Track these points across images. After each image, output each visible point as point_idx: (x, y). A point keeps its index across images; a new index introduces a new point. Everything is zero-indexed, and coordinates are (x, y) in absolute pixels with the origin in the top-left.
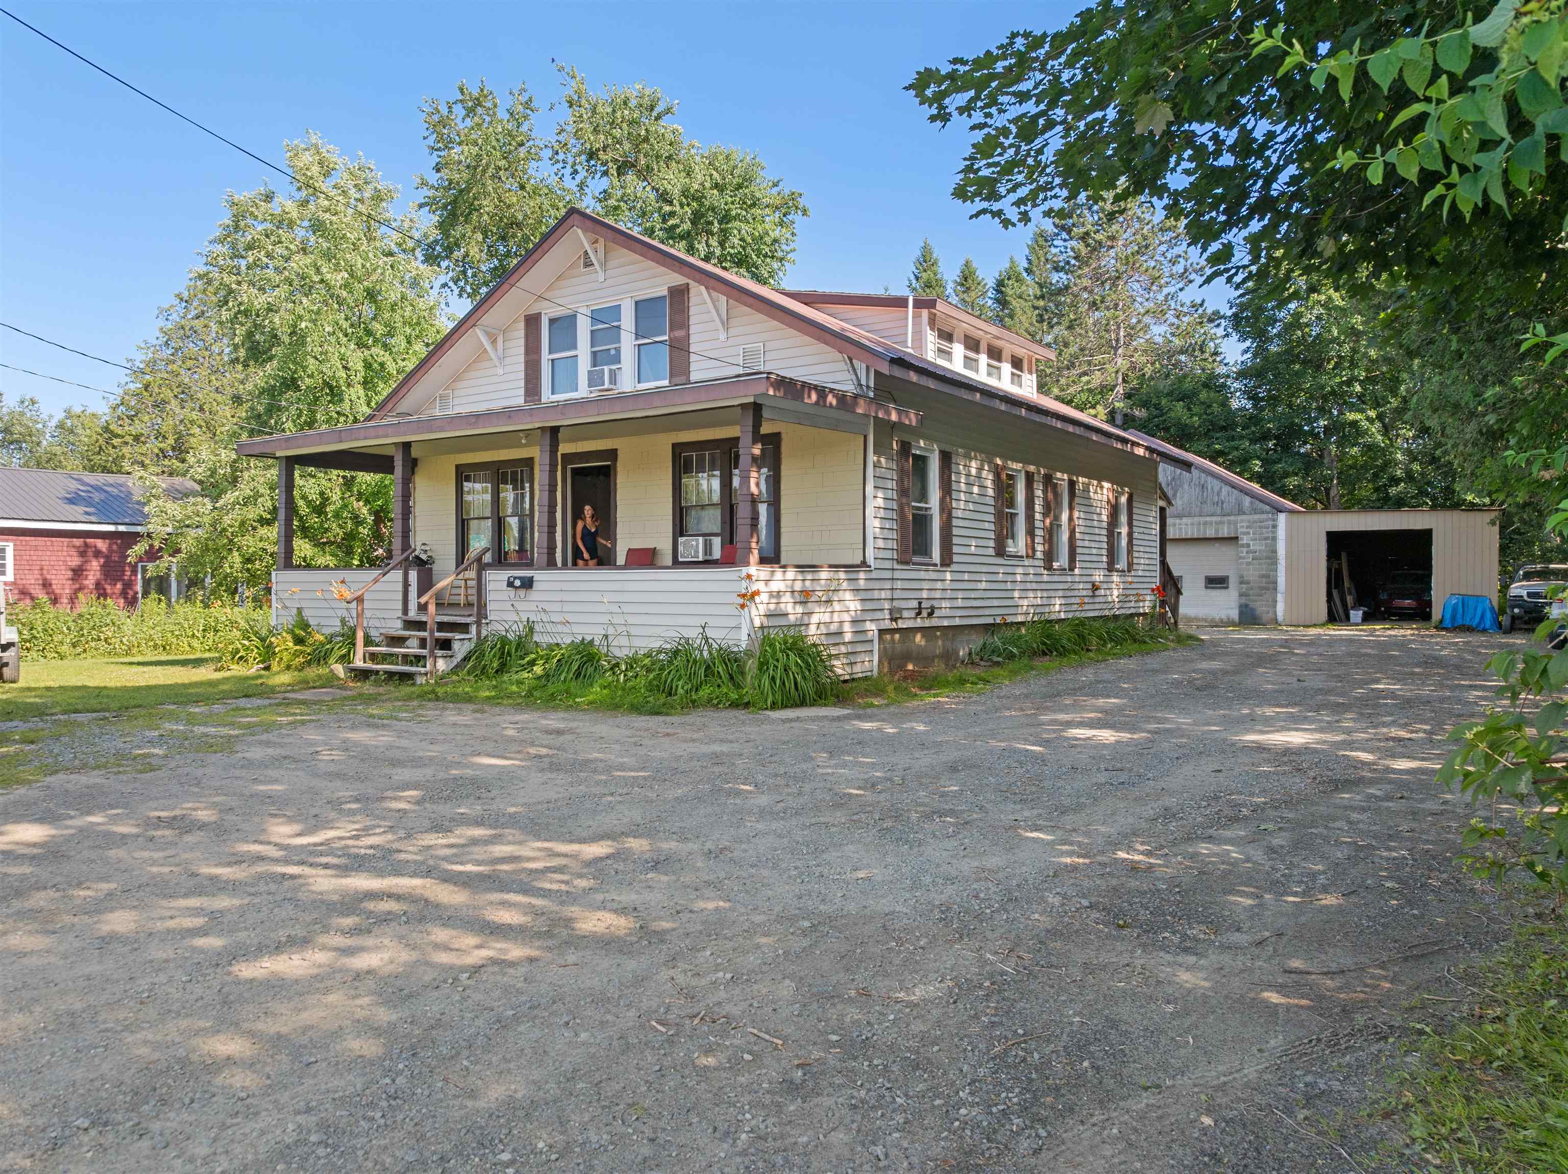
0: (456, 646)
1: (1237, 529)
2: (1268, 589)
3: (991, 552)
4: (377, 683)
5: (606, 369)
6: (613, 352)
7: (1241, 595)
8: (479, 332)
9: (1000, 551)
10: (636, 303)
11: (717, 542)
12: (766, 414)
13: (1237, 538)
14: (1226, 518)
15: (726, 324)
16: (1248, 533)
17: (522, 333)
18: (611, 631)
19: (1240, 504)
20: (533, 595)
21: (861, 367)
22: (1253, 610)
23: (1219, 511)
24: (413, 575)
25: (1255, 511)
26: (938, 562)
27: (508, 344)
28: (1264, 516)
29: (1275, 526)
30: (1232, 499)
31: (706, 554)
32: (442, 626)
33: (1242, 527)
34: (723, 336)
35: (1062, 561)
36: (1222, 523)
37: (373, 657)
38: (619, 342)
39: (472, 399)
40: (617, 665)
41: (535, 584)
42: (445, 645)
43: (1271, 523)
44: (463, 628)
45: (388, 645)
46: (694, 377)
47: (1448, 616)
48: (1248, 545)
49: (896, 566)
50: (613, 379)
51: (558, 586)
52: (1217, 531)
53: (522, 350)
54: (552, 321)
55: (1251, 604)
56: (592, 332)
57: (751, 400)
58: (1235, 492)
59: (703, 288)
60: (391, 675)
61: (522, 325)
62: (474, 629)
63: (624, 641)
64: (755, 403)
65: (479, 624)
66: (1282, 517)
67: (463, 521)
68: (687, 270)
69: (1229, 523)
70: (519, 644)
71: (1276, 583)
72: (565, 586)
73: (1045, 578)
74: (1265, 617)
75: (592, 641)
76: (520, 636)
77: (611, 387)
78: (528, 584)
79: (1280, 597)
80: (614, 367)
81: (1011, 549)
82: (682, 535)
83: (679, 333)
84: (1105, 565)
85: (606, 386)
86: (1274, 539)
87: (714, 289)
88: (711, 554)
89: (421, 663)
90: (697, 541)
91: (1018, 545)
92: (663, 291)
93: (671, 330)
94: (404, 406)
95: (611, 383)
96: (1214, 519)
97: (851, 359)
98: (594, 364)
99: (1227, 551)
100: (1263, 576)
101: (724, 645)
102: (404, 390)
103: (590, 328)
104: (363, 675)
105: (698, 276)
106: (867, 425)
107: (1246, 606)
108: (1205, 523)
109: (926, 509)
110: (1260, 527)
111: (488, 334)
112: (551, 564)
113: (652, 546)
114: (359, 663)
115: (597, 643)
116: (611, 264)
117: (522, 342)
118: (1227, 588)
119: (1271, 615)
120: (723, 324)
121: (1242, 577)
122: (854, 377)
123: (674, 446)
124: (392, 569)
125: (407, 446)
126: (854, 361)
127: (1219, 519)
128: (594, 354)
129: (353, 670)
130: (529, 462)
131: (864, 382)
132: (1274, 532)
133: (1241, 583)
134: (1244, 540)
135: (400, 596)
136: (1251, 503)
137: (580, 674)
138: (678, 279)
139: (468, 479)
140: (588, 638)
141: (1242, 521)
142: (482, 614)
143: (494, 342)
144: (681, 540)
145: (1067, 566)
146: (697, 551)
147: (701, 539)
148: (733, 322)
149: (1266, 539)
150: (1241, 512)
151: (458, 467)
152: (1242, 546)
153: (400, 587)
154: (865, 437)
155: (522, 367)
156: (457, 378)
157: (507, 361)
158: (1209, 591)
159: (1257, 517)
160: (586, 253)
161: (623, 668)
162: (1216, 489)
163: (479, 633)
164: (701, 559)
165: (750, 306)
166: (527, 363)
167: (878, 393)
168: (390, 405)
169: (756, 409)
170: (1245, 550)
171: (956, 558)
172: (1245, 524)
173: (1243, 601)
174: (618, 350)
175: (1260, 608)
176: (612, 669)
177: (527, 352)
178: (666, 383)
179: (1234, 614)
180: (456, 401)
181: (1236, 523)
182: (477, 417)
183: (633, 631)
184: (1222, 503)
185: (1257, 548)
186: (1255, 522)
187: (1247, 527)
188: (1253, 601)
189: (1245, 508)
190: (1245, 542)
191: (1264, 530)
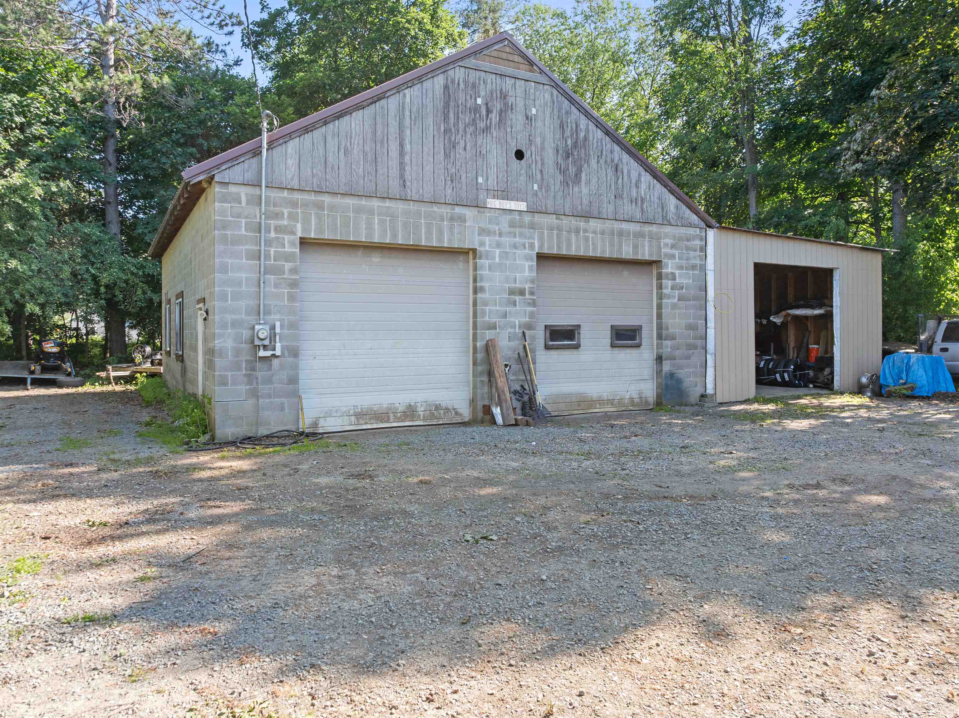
1: (660, 248)
7: (659, 358)
13: (658, 263)
14: (647, 229)
16: (673, 257)
19: (663, 207)
23: (638, 215)
25: (683, 222)
28: (691, 231)
29: (704, 249)
30: (654, 198)
33: (666, 245)
36: (641, 235)
43: (697, 242)
48: (673, 277)
52: (635, 248)
55: (674, 373)
58: (658, 185)
66: (711, 235)
69: (651, 236)
71: (705, 337)
74: (693, 393)
79: (709, 360)
86: (703, 268)
96: (632, 227)
99: (639, 284)
100: (691, 327)
107: (667, 375)
108: (621, 233)
110: (688, 248)
118: (638, 346)
119: (699, 390)
121: (662, 327)
127: (638, 227)
132: (703, 258)
133: (660, 337)
134: (669, 267)
136: (677, 208)
141: (666, 236)
149: (694, 267)
150: (665, 220)
152: (667, 277)
158: (616, 351)
159: (684, 230)
162: (634, 176)
170: (669, 283)
172: (669, 241)
173: (663, 367)
175: (687, 378)
179: (650, 390)
181: (658, 238)
184: (642, 200)
185: (685, 281)
186: (680, 239)
187: (673, 246)
188: (680, 367)
189: (671, 216)
190: (670, 270)
191: (692, 254)
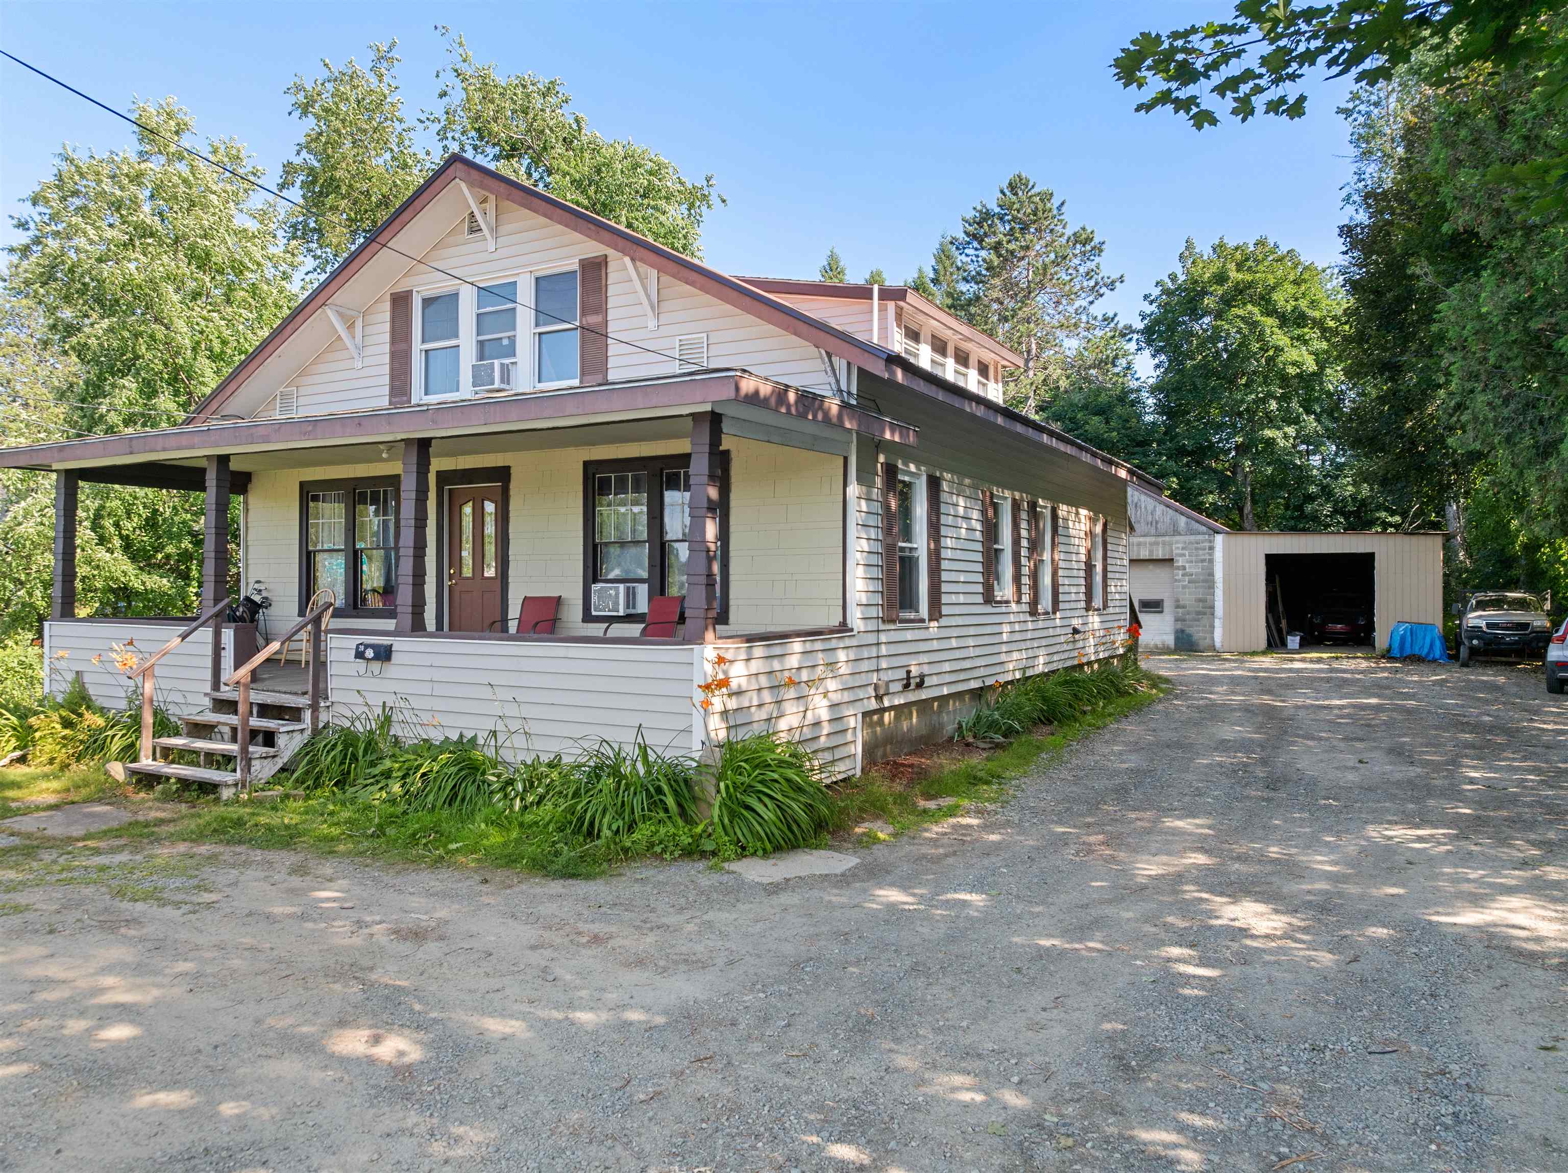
0: (281, 741)
1: (1172, 551)
2: (1205, 614)
3: (980, 599)
4: (167, 797)
5: (497, 363)
6: (505, 342)
7: (1177, 620)
8: (330, 313)
9: (989, 598)
10: (537, 279)
11: (642, 590)
12: (725, 427)
13: (1171, 560)
14: (1160, 539)
15: (657, 307)
16: (1184, 555)
17: (387, 316)
18: (500, 727)
19: (1175, 524)
20: (392, 670)
21: (840, 364)
22: (1190, 636)
23: (1153, 531)
24: (228, 635)
25: (1192, 532)
26: (926, 617)
27: (368, 330)
28: (1200, 537)
29: (1212, 548)
30: (1167, 520)
31: (628, 607)
32: (265, 710)
33: (1177, 548)
34: (652, 323)
35: (1045, 603)
36: (1157, 543)
37: (167, 753)
38: (514, 329)
39: (317, 399)
40: (510, 782)
41: (394, 655)
42: (269, 739)
43: (1207, 545)
44: (294, 714)
45: (190, 735)
46: (611, 377)
47: (1396, 645)
48: (1184, 568)
49: (882, 627)
50: (506, 377)
51: (428, 660)
52: (1151, 552)
53: (387, 337)
54: (427, 302)
55: (1189, 630)
56: (478, 315)
57: (708, 408)
58: (1170, 511)
59: (627, 260)
60: (185, 784)
61: (387, 306)
62: (307, 715)
63: (519, 741)
64: (713, 412)
65: (315, 708)
66: (1219, 538)
67: (309, 553)
68: (606, 235)
69: (1164, 543)
70: (369, 744)
71: (1213, 607)
72: (438, 661)
73: (1030, 626)
74: (1203, 644)
75: (475, 738)
76: (371, 732)
77: (503, 386)
78: (384, 654)
79: (1217, 623)
80: (507, 361)
81: (998, 595)
82: (595, 580)
83: (593, 319)
84: (1083, 604)
85: (496, 385)
86: (1211, 561)
87: (641, 260)
88: (634, 607)
89: (230, 767)
90: (617, 589)
91: (1005, 590)
92: (573, 265)
93: (583, 314)
94: (231, 407)
95: (502, 381)
96: (1148, 539)
97: (829, 355)
98: (481, 357)
99: (1161, 574)
100: (1200, 600)
101: (668, 755)
102: (233, 386)
103: (475, 311)
104: (148, 780)
105: (621, 242)
106: (849, 443)
107: (1182, 631)
108: (1139, 544)
109: (911, 549)
110: (1197, 549)
111: (341, 315)
112: (418, 627)
113: (556, 595)
114: (146, 762)
115: (481, 741)
116: (504, 229)
117: (387, 327)
118: (1162, 612)
119: (1208, 641)
120: (652, 308)
121: (1177, 601)
122: (833, 381)
123: (586, 464)
124: (201, 626)
125: (223, 460)
126: (833, 359)
127: (1153, 539)
128: (481, 344)
129: (134, 772)
130: (394, 480)
131: (844, 387)
132: (1211, 555)
133: (1177, 607)
134: (1180, 562)
135: (209, 662)
136: (1187, 523)
137: (456, 795)
138: (593, 248)
139: (315, 498)
140: (469, 735)
141: (1177, 542)
142: (319, 693)
143: (351, 327)
144: (595, 587)
145: (1050, 610)
146: (616, 603)
147: (622, 587)
148: (665, 306)
149: (1203, 561)
150: (1176, 532)
151: (302, 484)
152: (1178, 568)
153: (209, 650)
154: (846, 460)
155: (387, 358)
156: (303, 372)
157: (369, 351)
159: (1193, 538)
160: (472, 215)
161: (520, 787)
162: (1150, 508)
163: (315, 719)
164: (621, 613)
165: (692, 284)
166: (393, 355)
167: (861, 401)
168: (214, 405)
169: (714, 420)
170: (1181, 572)
171: (945, 610)
172: (1180, 545)
173: (1179, 626)
174: (512, 340)
175: (1197, 633)
176: (503, 789)
177: (393, 342)
178: (576, 382)
179: (1170, 640)
180: (302, 400)
181: (1171, 544)
182: (314, 424)
183: (533, 728)
184: (1157, 523)
185: (1194, 571)
186: (1191, 543)
187: (1183, 549)
188: (1190, 626)
189: (1180, 529)
190: (1180, 564)
191: (1201, 552)
